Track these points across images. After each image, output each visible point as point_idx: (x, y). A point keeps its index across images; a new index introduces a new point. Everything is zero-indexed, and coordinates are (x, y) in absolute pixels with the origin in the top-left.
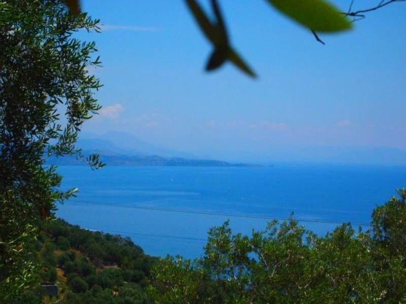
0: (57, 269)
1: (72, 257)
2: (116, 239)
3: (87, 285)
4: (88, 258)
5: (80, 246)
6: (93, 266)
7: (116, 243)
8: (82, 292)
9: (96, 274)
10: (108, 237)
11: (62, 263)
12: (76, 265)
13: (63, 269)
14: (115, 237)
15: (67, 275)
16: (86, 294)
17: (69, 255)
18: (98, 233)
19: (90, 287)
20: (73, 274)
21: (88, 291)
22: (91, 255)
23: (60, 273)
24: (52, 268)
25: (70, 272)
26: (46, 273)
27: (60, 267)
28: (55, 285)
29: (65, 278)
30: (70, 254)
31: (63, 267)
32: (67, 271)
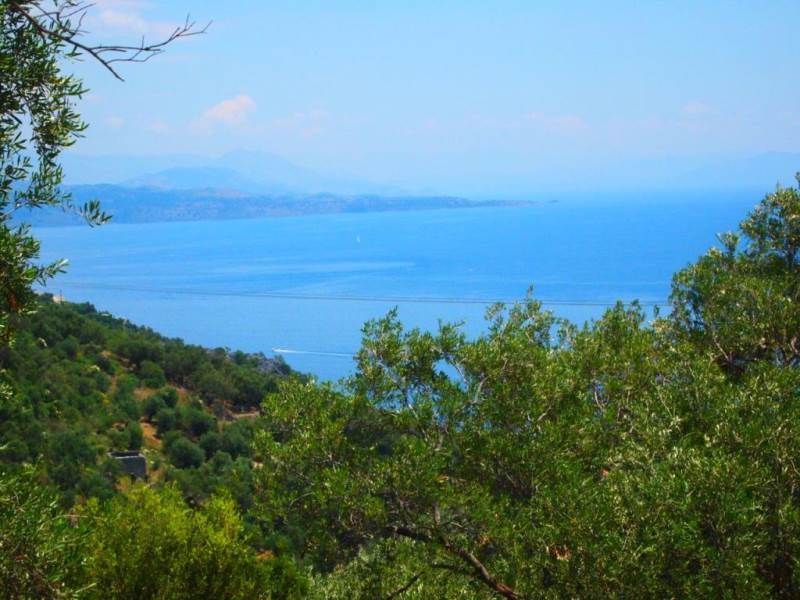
0: (143, 425)
1: (170, 401)
2: (256, 362)
3: (201, 452)
4: (201, 401)
5: (185, 378)
6: (213, 416)
7: (253, 369)
8: (192, 466)
9: (217, 432)
10: (239, 358)
11: (151, 411)
12: (178, 415)
13: (154, 424)
14: (254, 357)
15: (162, 435)
16: (200, 469)
17: (164, 397)
18: (220, 351)
19: (209, 456)
20: (173, 433)
21: (205, 464)
22: (207, 394)
23: (148, 431)
24: (133, 423)
25: (168, 430)
26: (121, 433)
27: (148, 421)
28: (140, 455)
29: (160, 442)
30: (167, 394)
31: (154, 420)
32: (163, 427)
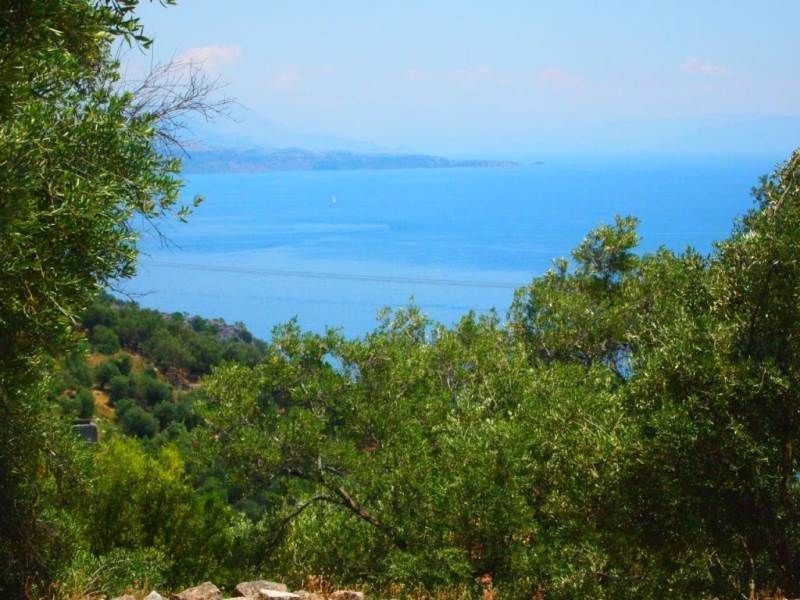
0: (95, 392)
1: (124, 368)
2: (215, 329)
3: (155, 422)
4: (156, 369)
5: (140, 344)
6: (168, 385)
7: (212, 337)
8: (146, 437)
9: (172, 402)
10: (198, 324)
11: (103, 378)
12: (132, 383)
13: (106, 392)
14: (213, 323)
15: (115, 403)
16: (153, 440)
17: (118, 364)
18: (177, 316)
19: (163, 426)
20: (126, 402)
21: (159, 435)
22: (162, 362)
23: (100, 399)
24: (84, 390)
25: (121, 398)
26: (72, 400)
27: (101, 388)
28: (92, 424)
29: (112, 410)
30: (120, 360)
31: (106, 387)
32: (116, 395)
